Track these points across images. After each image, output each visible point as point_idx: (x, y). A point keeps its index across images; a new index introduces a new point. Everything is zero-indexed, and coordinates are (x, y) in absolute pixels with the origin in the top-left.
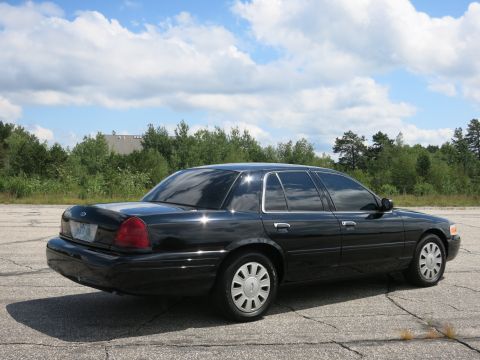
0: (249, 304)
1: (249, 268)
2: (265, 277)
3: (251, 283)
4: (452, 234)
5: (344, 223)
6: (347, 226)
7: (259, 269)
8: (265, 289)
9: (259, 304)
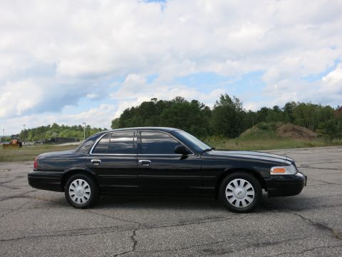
0: (79, 200)
1: (78, 182)
2: (87, 187)
4: (272, 173)
5: (141, 161)
6: (143, 163)
7: (83, 183)
8: (88, 193)
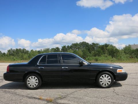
3: (33, 81)
9: (35, 86)
